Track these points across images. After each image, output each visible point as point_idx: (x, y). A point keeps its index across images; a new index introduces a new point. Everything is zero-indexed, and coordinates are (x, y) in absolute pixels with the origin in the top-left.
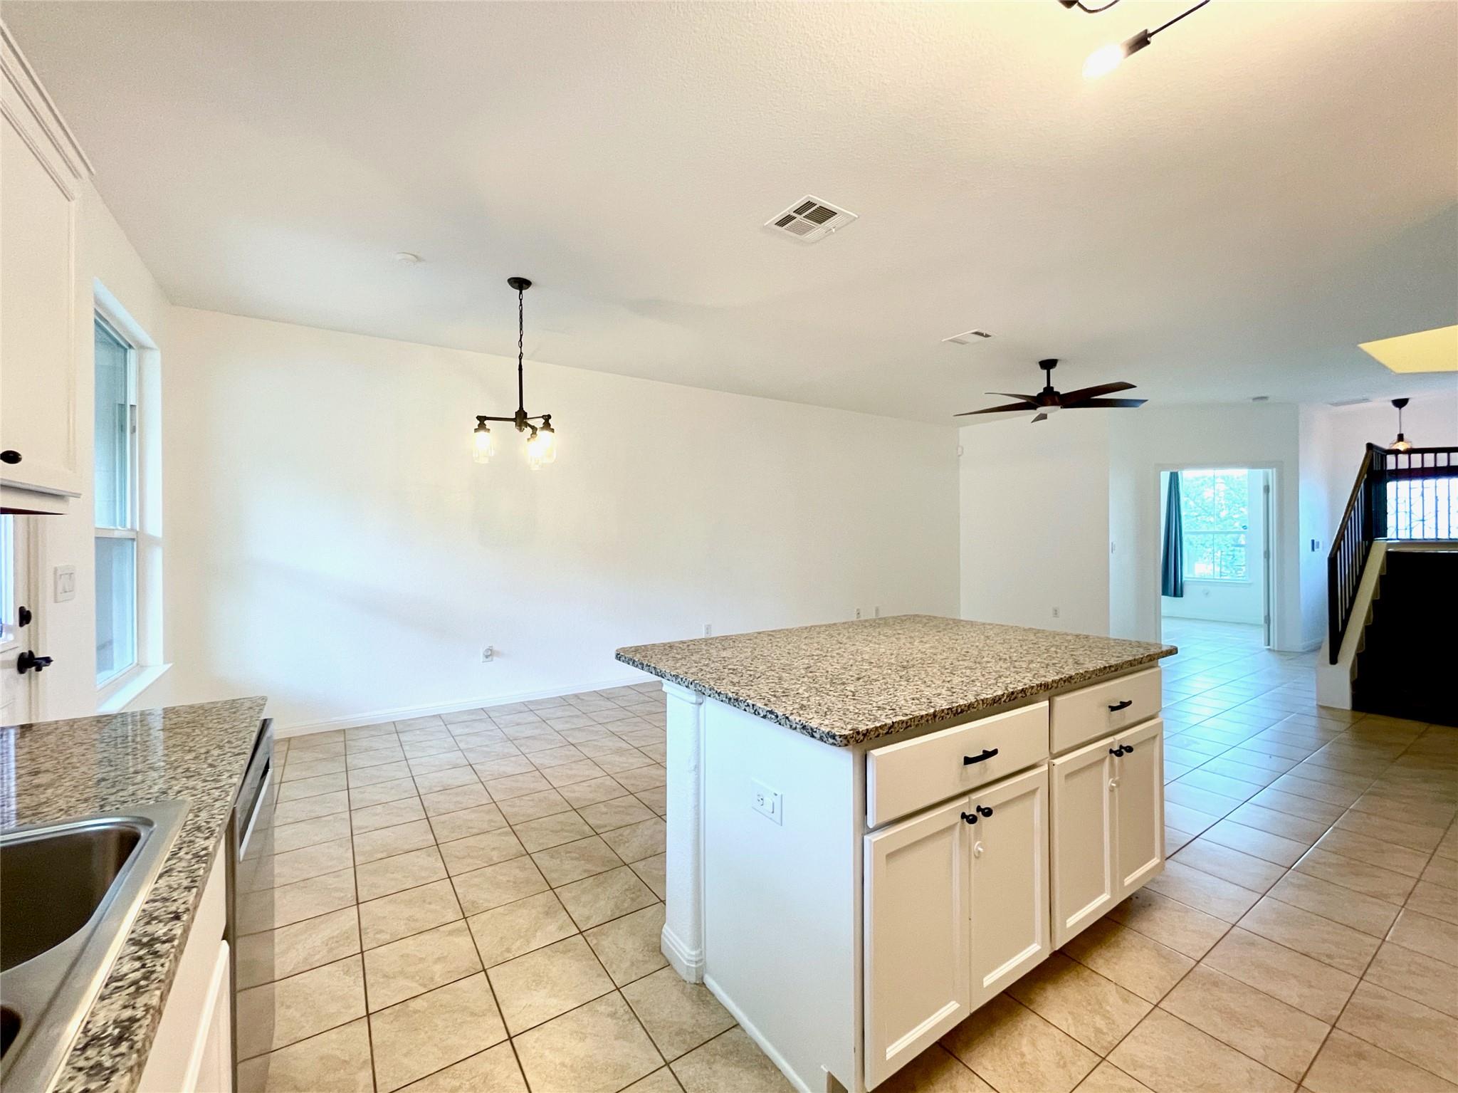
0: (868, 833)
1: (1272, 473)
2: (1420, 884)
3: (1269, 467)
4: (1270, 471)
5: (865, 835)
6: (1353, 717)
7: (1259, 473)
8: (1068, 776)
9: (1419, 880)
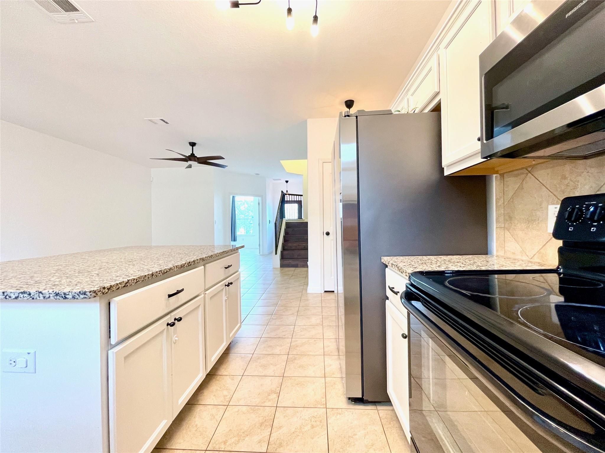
0: (111, 349)
1: (260, 198)
2: (300, 308)
3: (260, 197)
4: (259, 198)
5: (109, 350)
6: (281, 269)
7: (257, 198)
8: (211, 298)
9: (299, 307)
